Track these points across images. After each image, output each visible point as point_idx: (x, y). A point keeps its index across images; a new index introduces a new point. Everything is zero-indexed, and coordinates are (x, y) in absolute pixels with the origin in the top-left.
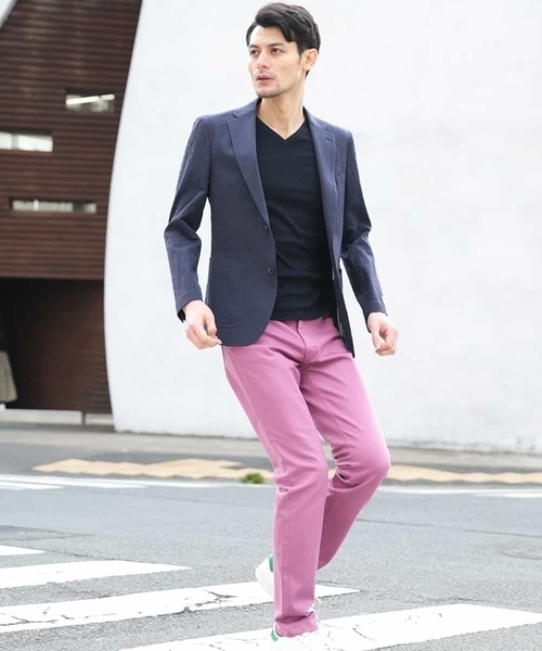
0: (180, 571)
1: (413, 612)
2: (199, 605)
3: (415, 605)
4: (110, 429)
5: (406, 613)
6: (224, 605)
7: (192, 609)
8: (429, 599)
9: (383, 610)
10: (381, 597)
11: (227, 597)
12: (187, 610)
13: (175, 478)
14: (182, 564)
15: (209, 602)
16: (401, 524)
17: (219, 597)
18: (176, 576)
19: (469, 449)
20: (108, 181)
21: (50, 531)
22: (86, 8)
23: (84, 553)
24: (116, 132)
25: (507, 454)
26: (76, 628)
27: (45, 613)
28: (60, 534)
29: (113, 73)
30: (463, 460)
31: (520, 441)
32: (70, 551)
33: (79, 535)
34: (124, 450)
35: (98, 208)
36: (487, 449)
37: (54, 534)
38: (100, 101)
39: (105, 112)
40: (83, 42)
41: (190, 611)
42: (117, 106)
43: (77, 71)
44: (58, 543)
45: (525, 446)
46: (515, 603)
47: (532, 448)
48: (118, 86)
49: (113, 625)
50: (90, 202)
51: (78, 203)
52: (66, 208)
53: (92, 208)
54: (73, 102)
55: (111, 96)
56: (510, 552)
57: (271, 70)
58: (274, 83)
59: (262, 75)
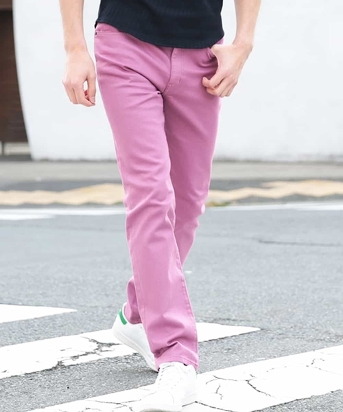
0: (64, 314)
1: (317, 354)
2: (76, 357)
3: (320, 344)
4: (27, 158)
5: (310, 355)
6: (104, 355)
7: (66, 364)
8: (337, 336)
9: (284, 352)
10: (283, 336)
11: (110, 345)
12: (60, 364)
13: (89, 205)
14: (68, 305)
15: (87, 354)
16: (312, 245)
17: (101, 344)
18: (59, 321)
34: (38, 179)
41: (63, 367)
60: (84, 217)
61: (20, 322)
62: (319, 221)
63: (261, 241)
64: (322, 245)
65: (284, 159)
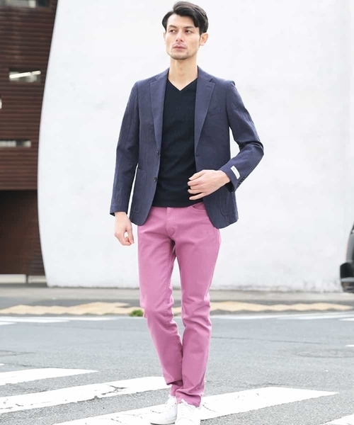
0: (91, 373)
1: (241, 393)
2: (104, 394)
3: (242, 389)
4: (44, 285)
5: (236, 394)
6: (120, 393)
8: (251, 385)
9: (222, 392)
10: (220, 385)
11: (122, 388)
12: (96, 397)
13: (87, 315)
14: (91, 368)
15: (110, 392)
16: (232, 338)
17: (117, 388)
18: (89, 377)
19: (274, 289)
20: (39, 126)
21: (7, 351)
22: (21, 16)
23: (29, 364)
24: (42, 95)
25: (298, 292)
26: (25, 411)
27: (5, 403)
28: (13, 352)
29: (39, 57)
30: (270, 297)
31: (305, 284)
32: (20, 363)
33: (26, 353)
34: (54, 298)
35: (32, 143)
36: (285, 289)
37: (10, 353)
38: (32, 76)
39: (34, 82)
40: (19, 37)
41: (98, 398)
42: (43, 78)
43: (17, 57)
44: (12, 358)
45: (309, 287)
46: (305, 385)
47: (314, 288)
48: (42, 66)
49: (49, 409)
50: (26, 140)
51: (20, 141)
52: (12, 144)
53: (28, 144)
54: (14, 76)
55: (38, 73)
56: (301, 353)
57: (185, 43)
58: (186, 51)
59: (179, 46)
60: (88, 321)
61: (66, 377)
62: (235, 325)
64: (238, 338)
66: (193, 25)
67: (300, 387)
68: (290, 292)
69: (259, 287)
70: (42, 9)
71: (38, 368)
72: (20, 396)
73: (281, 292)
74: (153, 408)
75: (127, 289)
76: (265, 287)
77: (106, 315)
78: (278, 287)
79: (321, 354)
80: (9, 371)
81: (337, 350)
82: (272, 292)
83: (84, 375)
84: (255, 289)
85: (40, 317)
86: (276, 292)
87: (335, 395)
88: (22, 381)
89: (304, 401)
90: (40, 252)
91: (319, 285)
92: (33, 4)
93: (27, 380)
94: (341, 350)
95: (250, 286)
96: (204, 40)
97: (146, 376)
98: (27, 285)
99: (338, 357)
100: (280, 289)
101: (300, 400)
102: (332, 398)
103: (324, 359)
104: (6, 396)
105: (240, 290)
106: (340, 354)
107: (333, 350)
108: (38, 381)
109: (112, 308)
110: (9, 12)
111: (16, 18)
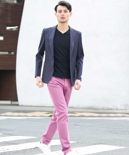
3: (90, 145)
4: (18, 105)
5: (88, 147)
8: (93, 144)
9: (82, 146)
10: (82, 143)
12: (36, 147)
13: (33, 116)
16: (86, 126)
18: (34, 139)
19: (102, 108)
20: (17, 46)
21: (4, 129)
22: (11, 6)
23: (12, 134)
24: (18, 35)
25: (111, 109)
26: (10, 152)
27: (3, 148)
28: (6, 130)
29: (17, 21)
30: (101, 111)
31: (114, 106)
32: (9, 134)
33: (10, 130)
34: (21, 110)
35: (14, 53)
36: (106, 108)
37: (5, 130)
38: (14, 28)
39: (15, 30)
40: (10, 14)
41: (37, 148)
42: (19, 29)
43: (9, 21)
44: (6, 132)
45: (115, 108)
46: (113, 144)
47: (117, 108)
48: (19, 24)
49: (19, 151)
50: (12, 51)
51: (10, 52)
52: (7, 53)
53: (13, 53)
54: (8, 28)
55: (17, 27)
56: (112, 132)
57: (65, 16)
58: (65, 19)
59: (63, 17)
60: (34, 119)
61: (25, 139)
62: (88, 121)
63: (75, 125)
65: (78, 107)
66: (67, 9)
67: (112, 145)
68: (108, 109)
69: (96, 107)
70: (19, 3)
71: (15, 135)
72: (8, 146)
73: (105, 109)
74: (57, 152)
75: (48, 107)
76: (99, 107)
77: (40, 116)
78: (104, 107)
79: (119, 133)
80: (4, 137)
81: (125, 131)
82: (101, 109)
83: (32, 139)
84: (95, 108)
85: (16, 117)
86: (103, 109)
87: (125, 148)
88: (9, 141)
89: (113, 150)
90: (16, 93)
91: (119, 107)
92: (15, 2)
93: (11, 140)
94: (127, 131)
95: (94, 107)
96: (71, 15)
97: (55, 140)
98: (11, 105)
99: (126, 134)
100: (105, 108)
101: (112, 150)
102: (124, 149)
103: (121, 135)
104: (3, 146)
105: (90, 108)
106: (127, 133)
107: (124, 131)
108: (15, 140)
109: (42, 114)
110: (7, 4)
111: (9, 7)
